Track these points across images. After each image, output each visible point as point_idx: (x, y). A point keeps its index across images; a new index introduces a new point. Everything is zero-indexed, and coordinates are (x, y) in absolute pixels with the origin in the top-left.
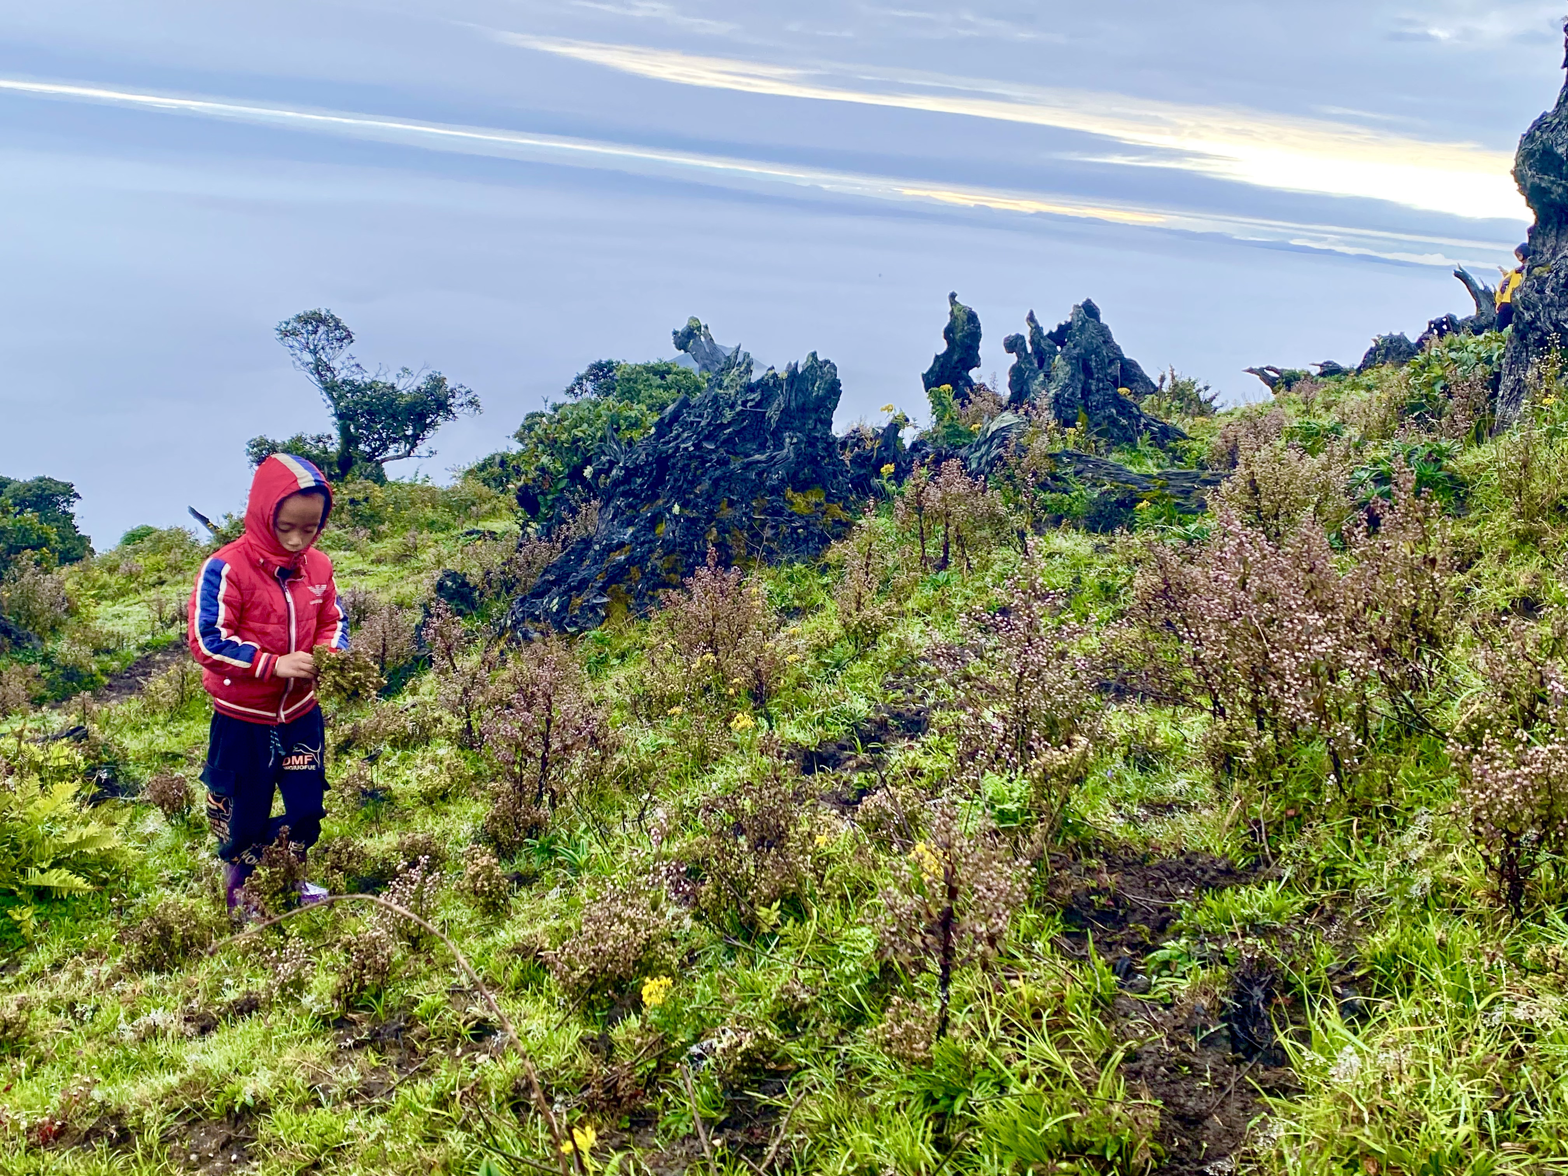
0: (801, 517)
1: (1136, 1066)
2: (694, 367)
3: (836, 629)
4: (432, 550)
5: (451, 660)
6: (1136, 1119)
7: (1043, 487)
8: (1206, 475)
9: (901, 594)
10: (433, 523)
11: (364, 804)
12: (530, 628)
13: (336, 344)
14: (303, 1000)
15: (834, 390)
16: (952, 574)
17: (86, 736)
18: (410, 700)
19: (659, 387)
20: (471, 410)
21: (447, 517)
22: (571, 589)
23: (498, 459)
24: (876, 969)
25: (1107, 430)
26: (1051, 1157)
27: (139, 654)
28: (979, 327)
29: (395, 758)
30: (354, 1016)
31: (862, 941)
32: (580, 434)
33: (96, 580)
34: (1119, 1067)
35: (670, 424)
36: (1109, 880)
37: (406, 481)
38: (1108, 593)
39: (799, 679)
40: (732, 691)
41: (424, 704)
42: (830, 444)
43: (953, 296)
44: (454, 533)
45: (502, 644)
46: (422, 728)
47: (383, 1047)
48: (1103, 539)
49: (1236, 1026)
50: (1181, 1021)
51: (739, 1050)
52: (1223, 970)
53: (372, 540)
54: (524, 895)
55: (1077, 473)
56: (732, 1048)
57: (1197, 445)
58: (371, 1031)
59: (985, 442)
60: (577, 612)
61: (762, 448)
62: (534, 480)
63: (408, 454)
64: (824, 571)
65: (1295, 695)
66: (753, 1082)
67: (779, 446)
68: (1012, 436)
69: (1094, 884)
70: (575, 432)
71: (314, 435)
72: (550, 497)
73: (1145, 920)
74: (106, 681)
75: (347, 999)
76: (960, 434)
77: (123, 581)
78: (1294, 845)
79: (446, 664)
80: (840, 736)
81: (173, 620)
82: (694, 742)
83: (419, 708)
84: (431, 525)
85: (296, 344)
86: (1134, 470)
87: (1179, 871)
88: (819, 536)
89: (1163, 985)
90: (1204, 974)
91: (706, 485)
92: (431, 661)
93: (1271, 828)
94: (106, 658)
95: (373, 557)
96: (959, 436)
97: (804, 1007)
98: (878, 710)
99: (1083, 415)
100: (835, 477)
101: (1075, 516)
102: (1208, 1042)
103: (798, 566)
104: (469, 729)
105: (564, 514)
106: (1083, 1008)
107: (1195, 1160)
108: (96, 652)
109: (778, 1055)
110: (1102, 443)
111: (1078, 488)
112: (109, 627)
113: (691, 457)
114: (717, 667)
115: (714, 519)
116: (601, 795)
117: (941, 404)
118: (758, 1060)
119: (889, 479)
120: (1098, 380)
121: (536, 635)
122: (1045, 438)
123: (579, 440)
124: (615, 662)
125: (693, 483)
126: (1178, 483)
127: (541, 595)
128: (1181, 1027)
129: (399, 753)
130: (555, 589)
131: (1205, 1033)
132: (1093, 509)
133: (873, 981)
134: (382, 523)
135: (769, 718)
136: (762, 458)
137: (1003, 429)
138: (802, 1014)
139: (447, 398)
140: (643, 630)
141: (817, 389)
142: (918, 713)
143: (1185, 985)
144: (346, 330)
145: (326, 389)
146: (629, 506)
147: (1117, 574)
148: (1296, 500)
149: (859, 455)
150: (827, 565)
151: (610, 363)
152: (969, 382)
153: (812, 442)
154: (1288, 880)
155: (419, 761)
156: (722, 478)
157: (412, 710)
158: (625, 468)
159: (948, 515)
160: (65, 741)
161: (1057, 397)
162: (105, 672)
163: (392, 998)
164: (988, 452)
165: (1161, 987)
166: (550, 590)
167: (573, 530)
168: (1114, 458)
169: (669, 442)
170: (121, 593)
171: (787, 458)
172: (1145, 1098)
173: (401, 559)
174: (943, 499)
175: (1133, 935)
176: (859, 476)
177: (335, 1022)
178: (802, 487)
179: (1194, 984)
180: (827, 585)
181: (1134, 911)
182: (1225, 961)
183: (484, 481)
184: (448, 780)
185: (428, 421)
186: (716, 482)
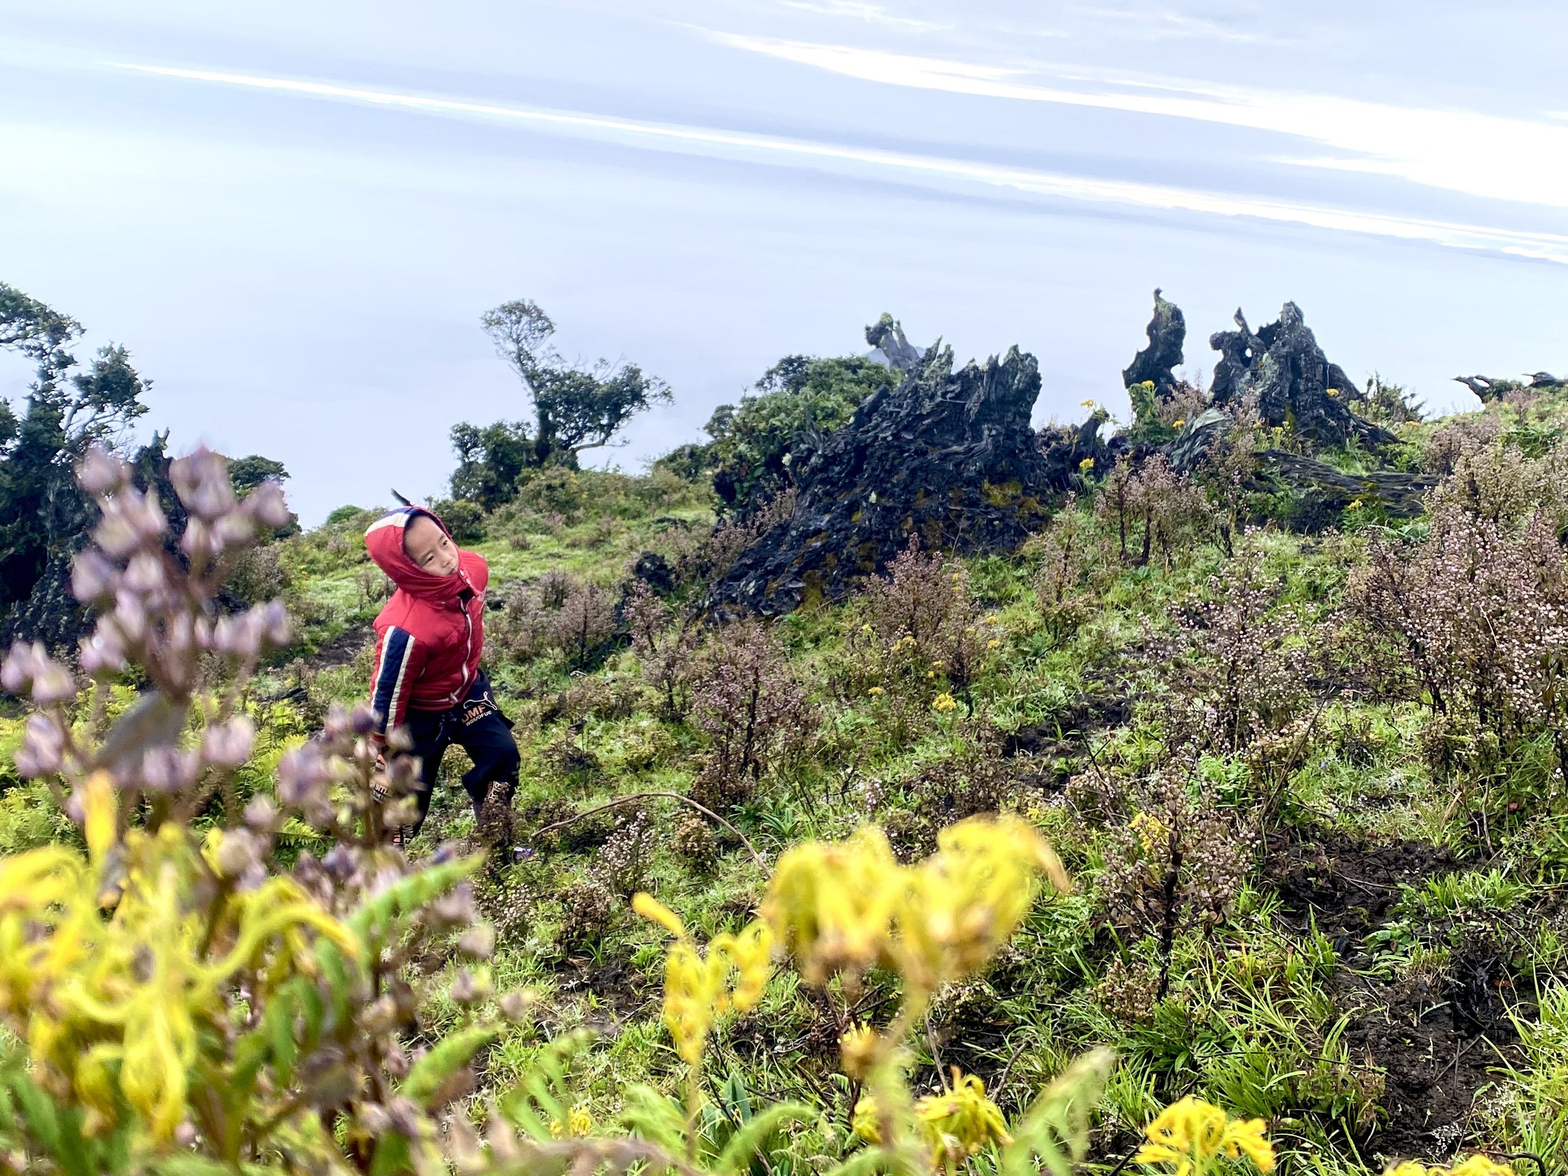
0: (998, 509)
1: (1360, 1033)
2: (886, 363)
3: (1033, 619)
4: (625, 535)
5: (650, 638)
6: (1362, 1081)
7: (1247, 486)
8: (1418, 478)
9: (1101, 587)
10: (626, 510)
11: (572, 769)
12: (727, 610)
13: (537, 334)
14: (526, 942)
15: (1034, 384)
16: (1153, 568)
17: (305, 698)
18: (610, 675)
19: (850, 381)
20: (663, 401)
21: (639, 505)
22: (768, 573)
23: (687, 451)
24: (1091, 936)
25: (1315, 431)
26: (1274, 1111)
27: (347, 626)
28: (1183, 324)
29: (599, 728)
30: (575, 961)
31: (1077, 908)
32: (778, 424)
33: (306, 555)
34: (1342, 1035)
35: (869, 415)
36: (1327, 862)
37: (598, 470)
38: (1315, 592)
39: (998, 665)
40: (931, 674)
41: (623, 680)
42: (1029, 437)
43: (1158, 292)
44: (646, 520)
45: (700, 625)
46: (625, 699)
47: (602, 991)
48: (1310, 540)
49: (1459, 1005)
50: (1403, 997)
51: (958, 1003)
52: (1446, 951)
53: (567, 525)
54: (731, 858)
55: (1282, 474)
56: (951, 1001)
57: (1407, 449)
58: (591, 976)
59: (1188, 439)
60: (772, 595)
61: (960, 439)
62: (731, 467)
63: (603, 442)
64: (1018, 564)
65: (1523, 687)
66: (971, 1034)
67: (977, 437)
68: (1217, 433)
69: (1312, 866)
70: (773, 421)
71: (514, 422)
72: (746, 485)
73: (1363, 903)
74: (316, 650)
75: (569, 943)
76: (1161, 431)
77: (331, 557)
78: (1516, 838)
79: (645, 641)
80: (1040, 722)
81: (380, 595)
82: (894, 723)
83: (619, 683)
84: (623, 512)
85: (500, 333)
86: (1343, 472)
87: (1397, 859)
88: (1016, 529)
89: (1385, 961)
90: (1427, 954)
91: (904, 474)
92: (629, 639)
93: (1492, 821)
94: (316, 629)
95: (568, 541)
96: (1160, 433)
97: (1018, 968)
98: (1078, 698)
99: (1290, 415)
100: (1033, 470)
101: (1281, 517)
102: (1428, 1019)
103: (993, 558)
104: (670, 703)
105: (760, 501)
106: (1305, 979)
107: (1419, 1127)
108: (308, 622)
109: (995, 1010)
110: (1309, 443)
111: (1283, 488)
112: (319, 599)
113: (889, 446)
114: (916, 651)
115: (910, 508)
116: (802, 769)
117: (1142, 400)
118: (976, 1014)
119: (1087, 475)
120: (1308, 380)
121: (733, 617)
122: (1251, 436)
123: (776, 429)
124: (809, 645)
125: (891, 472)
126: (1389, 486)
127: (738, 578)
128: (1403, 1002)
129: (603, 724)
130: (752, 573)
131: (1427, 1010)
132: (1299, 510)
133: (1087, 948)
134: (577, 508)
135: (969, 702)
136: (960, 449)
137: (1207, 427)
138: (1016, 975)
139: (641, 389)
140: (837, 616)
141: (1018, 382)
142: (1119, 703)
143: (1408, 962)
144: (547, 319)
145: (527, 377)
146: (827, 494)
147: (1325, 574)
148: (1517, 503)
149: (1057, 450)
150: (1023, 558)
151: (800, 358)
152: (1171, 379)
153: (1010, 435)
154: (1509, 871)
155: (621, 732)
156: (920, 468)
157: (612, 685)
158: (824, 456)
159: (1150, 510)
160: (286, 701)
161: (1264, 395)
162: (315, 642)
163: (609, 945)
164: (1191, 450)
165: (1382, 964)
166: (746, 574)
167: (768, 517)
168: (1322, 459)
169: (868, 431)
170: (330, 569)
171: (985, 450)
172: (1369, 1063)
173: (594, 544)
174: (1146, 494)
175: (1352, 917)
176: (1056, 470)
177: (557, 965)
178: (999, 479)
179: (1417, 962)
180: (1022, 577)
181: (1352, 894)
182: (1448, 942)
183: (674, 471)
184: (653, 750)
185: (623, 411)
186: (913, 473)
